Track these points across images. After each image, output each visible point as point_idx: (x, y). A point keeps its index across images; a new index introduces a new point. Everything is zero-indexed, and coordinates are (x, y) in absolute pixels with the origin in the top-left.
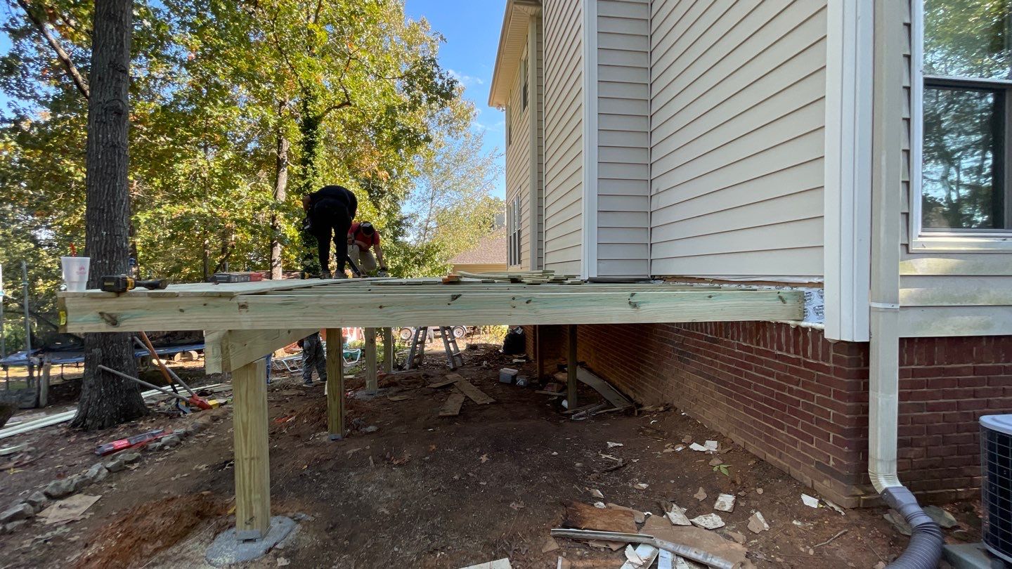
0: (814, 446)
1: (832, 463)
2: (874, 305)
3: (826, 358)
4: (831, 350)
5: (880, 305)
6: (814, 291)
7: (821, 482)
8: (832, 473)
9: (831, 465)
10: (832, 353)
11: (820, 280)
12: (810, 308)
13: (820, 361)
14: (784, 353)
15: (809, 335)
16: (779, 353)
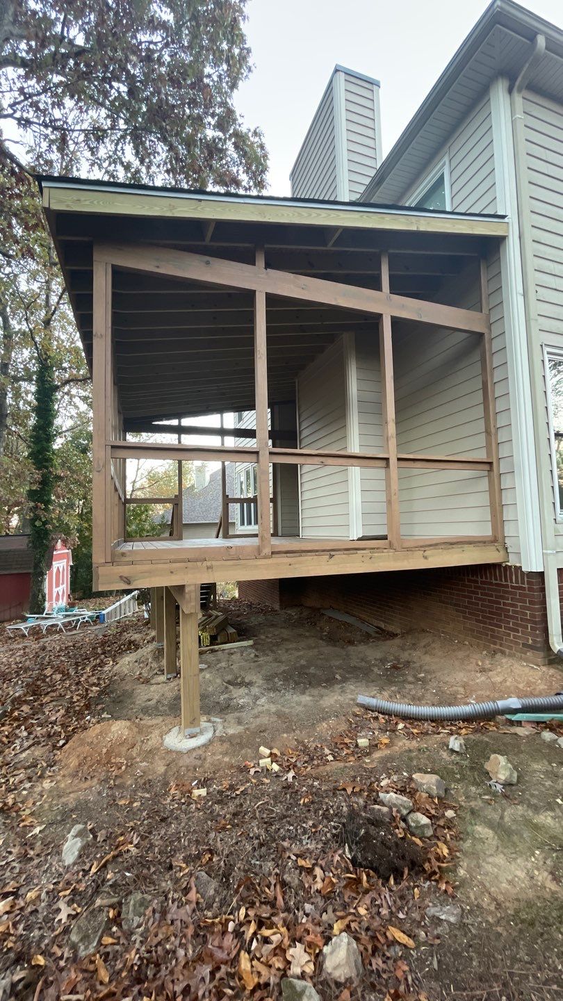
0: (520, 634)
1: (530, 642)
2: (545, 551)
3: (523, 583)
4: (526, 577)
7: (525, 654)
8: (532, 647)
9: (530, 644)
10: (526, 579)
12: (512, 555)
13: (520, 584)
14: (499, 582)
15: (513, 570)
16: (496, 582)
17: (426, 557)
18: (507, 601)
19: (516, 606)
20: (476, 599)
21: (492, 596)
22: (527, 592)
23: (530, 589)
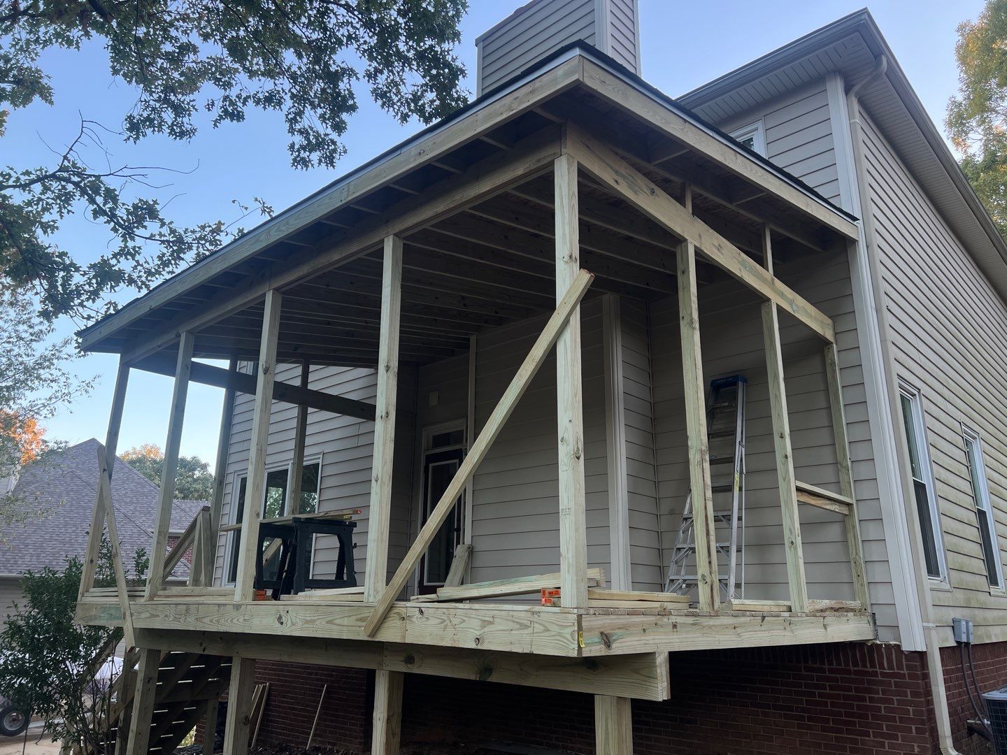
1: (916, 750)
3: (900, 666)
4: (904, 660)
5: (930, 624)
10: (905, 663)
13: (896, 671)
14: (860, 668)
15: (883, 650)
16: (856, 669)
17: (825, 627)
18: (875, 696)
19: (891, 701)
20: (821, 695)
21: (850, 689)
22: (908, 680)
23: (910, 676)
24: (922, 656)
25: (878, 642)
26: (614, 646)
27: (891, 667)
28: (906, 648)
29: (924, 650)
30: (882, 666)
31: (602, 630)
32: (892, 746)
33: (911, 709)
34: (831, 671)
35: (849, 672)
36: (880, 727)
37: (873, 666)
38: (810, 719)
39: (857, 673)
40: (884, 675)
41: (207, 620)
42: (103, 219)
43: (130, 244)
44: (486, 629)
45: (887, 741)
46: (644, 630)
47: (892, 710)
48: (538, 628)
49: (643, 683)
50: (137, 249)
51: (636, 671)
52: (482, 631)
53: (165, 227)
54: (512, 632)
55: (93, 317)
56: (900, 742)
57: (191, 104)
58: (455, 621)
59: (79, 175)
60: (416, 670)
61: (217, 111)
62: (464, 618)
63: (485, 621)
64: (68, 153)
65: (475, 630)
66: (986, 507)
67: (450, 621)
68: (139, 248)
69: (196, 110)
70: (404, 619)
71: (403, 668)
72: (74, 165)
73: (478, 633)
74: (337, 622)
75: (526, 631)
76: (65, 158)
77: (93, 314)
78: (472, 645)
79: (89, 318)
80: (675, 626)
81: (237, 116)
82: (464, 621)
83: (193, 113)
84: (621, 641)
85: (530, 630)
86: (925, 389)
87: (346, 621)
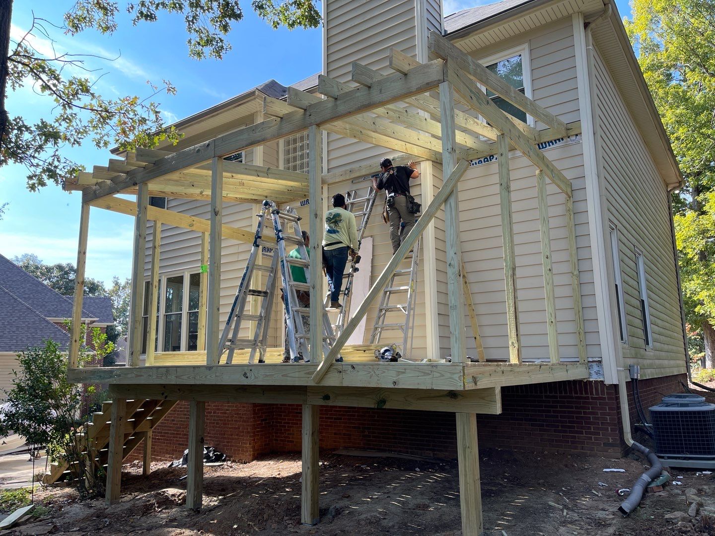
2: (619, 369)
3: (602, 394)
5: (621, 369)
6: (594, 364)
7: (607, 451)
8: (612, 445)
9: (611, 442)
11: (600, 359)
12: (593, 372)
13: (600, 396)
14: (579, 395)
15: (593, 384)
16: (576, 395)
17: (567, 371)
18: (588, 411)
19: (596, 414)
20: (554, 412)
21: (572, 408)
22: (607, 401)
23: (609, 399)
24: (616, 387)
25: (591, 380)
26: (478, 383)
27: (597, 393)
28: (607, 382)
29: (618, 383)
30: (592, 393)
31: (473, 375)
32: (596, 439)
33: (608, 417)
34: (561, 397)
35: (572, 397)
36: (589, 428)
37: (586, 393)
38: (547, 426)
39: (576, 398)
40: (592, 398)
41: (185, 377)
42: (48, 92)
43: (69, 111)
44: (400, 376)
45: (593, 437)
46: (490, 375)
47: (598, 419)
48: (436, 375)
49: (488, 405)
50: (74, 115)
51: (483, 398)
52: (398, 378)
53: (95, 100)
54: (419, 377)
55: (40, 166)
56: (601, 436)
57: (114, 6)
58: (377, 372)
59: (29, 58)
60: (330, 403)
61: (135, 14)
62: (384, 370)
63: (399, 372)
64: (22, 41)
65: (393, 377)
66: (645, 298)
67: (375, 372)
68: (75, 114)
69: (118, 10)
70: (341, 372)
71: (322, 403)
72: (26, 51)
73: (395, 379)
74: (291, 375)
75: (428, 377)
76: (19, 45)
77: (41, 163)
78: (391, 386)
79: (38, 165)
80: (503, 372)
81: (150, 17)
82: (384, 372)
83: (115, 12)
84: (480, 381)
85: (431, 376)
86: (619, 226)
87: (297, 375)
